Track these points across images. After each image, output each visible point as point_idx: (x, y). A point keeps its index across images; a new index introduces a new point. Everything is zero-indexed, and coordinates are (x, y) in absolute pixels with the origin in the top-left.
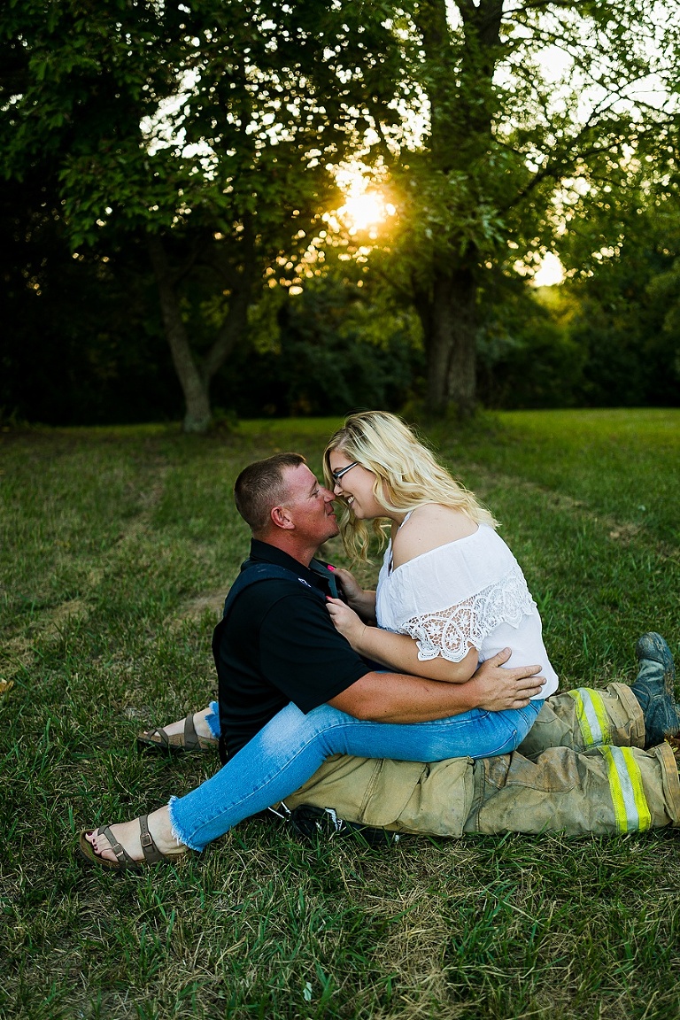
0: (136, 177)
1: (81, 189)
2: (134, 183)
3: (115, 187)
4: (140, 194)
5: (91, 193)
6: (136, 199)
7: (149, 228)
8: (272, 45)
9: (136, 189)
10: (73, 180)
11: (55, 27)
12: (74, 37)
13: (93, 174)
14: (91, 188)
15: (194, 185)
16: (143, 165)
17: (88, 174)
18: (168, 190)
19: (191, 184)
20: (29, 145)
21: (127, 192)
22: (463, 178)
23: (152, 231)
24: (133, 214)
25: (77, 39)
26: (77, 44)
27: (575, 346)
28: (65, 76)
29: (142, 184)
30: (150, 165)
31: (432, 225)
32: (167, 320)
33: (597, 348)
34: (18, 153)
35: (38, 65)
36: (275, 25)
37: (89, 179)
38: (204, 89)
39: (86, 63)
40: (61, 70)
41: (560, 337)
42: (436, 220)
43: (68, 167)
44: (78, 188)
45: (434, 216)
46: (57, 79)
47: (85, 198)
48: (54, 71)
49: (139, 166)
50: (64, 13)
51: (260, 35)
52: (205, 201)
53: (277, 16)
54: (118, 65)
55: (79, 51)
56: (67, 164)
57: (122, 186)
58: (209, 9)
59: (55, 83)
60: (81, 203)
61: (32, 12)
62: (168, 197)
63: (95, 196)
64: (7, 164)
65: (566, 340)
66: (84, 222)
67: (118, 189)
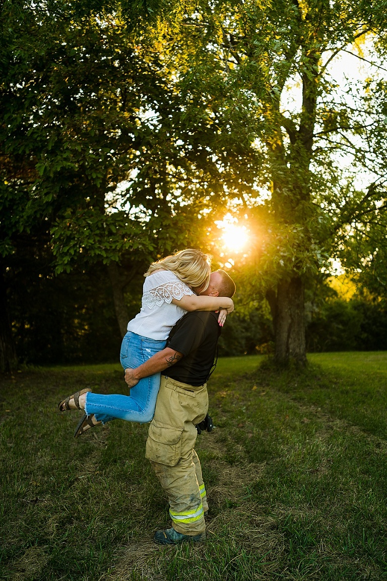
0: (98, 232)
1: (64, 239)
2: (96, 235)
3: (84, 238)
4: (100, 242)
5: (70, 242)
6: (97, 245)
7: (104, 263)
8: (182, 154)
9: (97, 238)
10: (59, 234)
11: (52, 146)
12: (64, 151)
13: (72, 230)
14: (70, 238)
15: (133, 236)
16: (102, 224)
17: (68, 230)
18: (117, 239)
19: (131, 236)
20: (36, 212)
21: (91, 241)
22: (300, 229)
23: (106, 264)
24: (95, 254)
25: (65, 153)
26: (65, 156)
27: (355, 312)
28: (56, 173)
29: (101, 236)
30: (106, 224)
31: (283, 257)
32: (117, 308)
33: (368, 313)
34: (28, 217)
35: (40, 167)
36: (184, 143)
37: (69, 233)
38: (141, 179)
39: (69, 165)
40: (54, 169)
41: (347, 307)
42: (285, 254)
43: (55, 226)
44: (62, 238)
45: (284, 252)
46: (52, 175)
47: (66, 245)
48: (50, 170)
49: (100, 226)
50: (58, 139)
51: (175, 149)
52: (140, 246)
53: (185, 138)
54: (88, 167)
55: (66, 159)
56: (56, 224)
57: (89, 237)
58: (145, 135)
59: (50, 177)
60: (63, 247)
61: (38, 139)
62: (117, 244)
63: (72, 243)
64: (21, 223)
65: (349, 309)
66: (64, 259)
67: (86, 239)
